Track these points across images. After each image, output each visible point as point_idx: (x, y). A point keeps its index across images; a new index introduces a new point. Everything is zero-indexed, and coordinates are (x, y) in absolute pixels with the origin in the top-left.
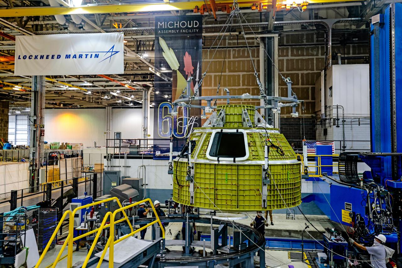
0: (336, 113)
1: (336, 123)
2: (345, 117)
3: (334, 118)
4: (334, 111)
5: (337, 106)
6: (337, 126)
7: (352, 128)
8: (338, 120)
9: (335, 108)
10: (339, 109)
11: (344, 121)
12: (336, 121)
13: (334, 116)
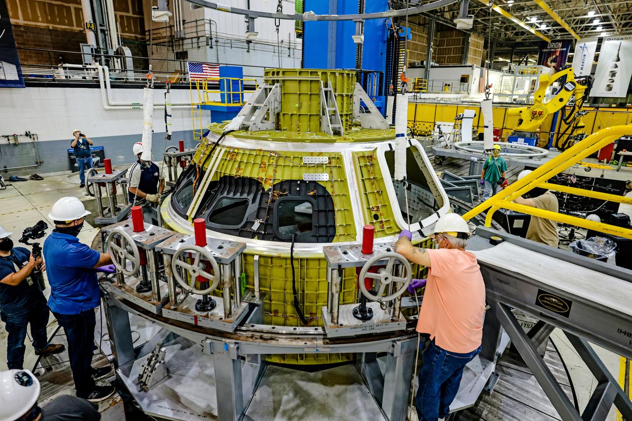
0: (209, 29)
1: (210, 44)
2: (218, 37)
3: (207, 36)
4: (207, 26)
5: (210, 21)
6: (210, 47)
7: (225, 50)
8: (211, 39)
9: (207, 23)
10: (212, 25)
11: (217, 41)
12: (210, 40)
13: (208, 34)
